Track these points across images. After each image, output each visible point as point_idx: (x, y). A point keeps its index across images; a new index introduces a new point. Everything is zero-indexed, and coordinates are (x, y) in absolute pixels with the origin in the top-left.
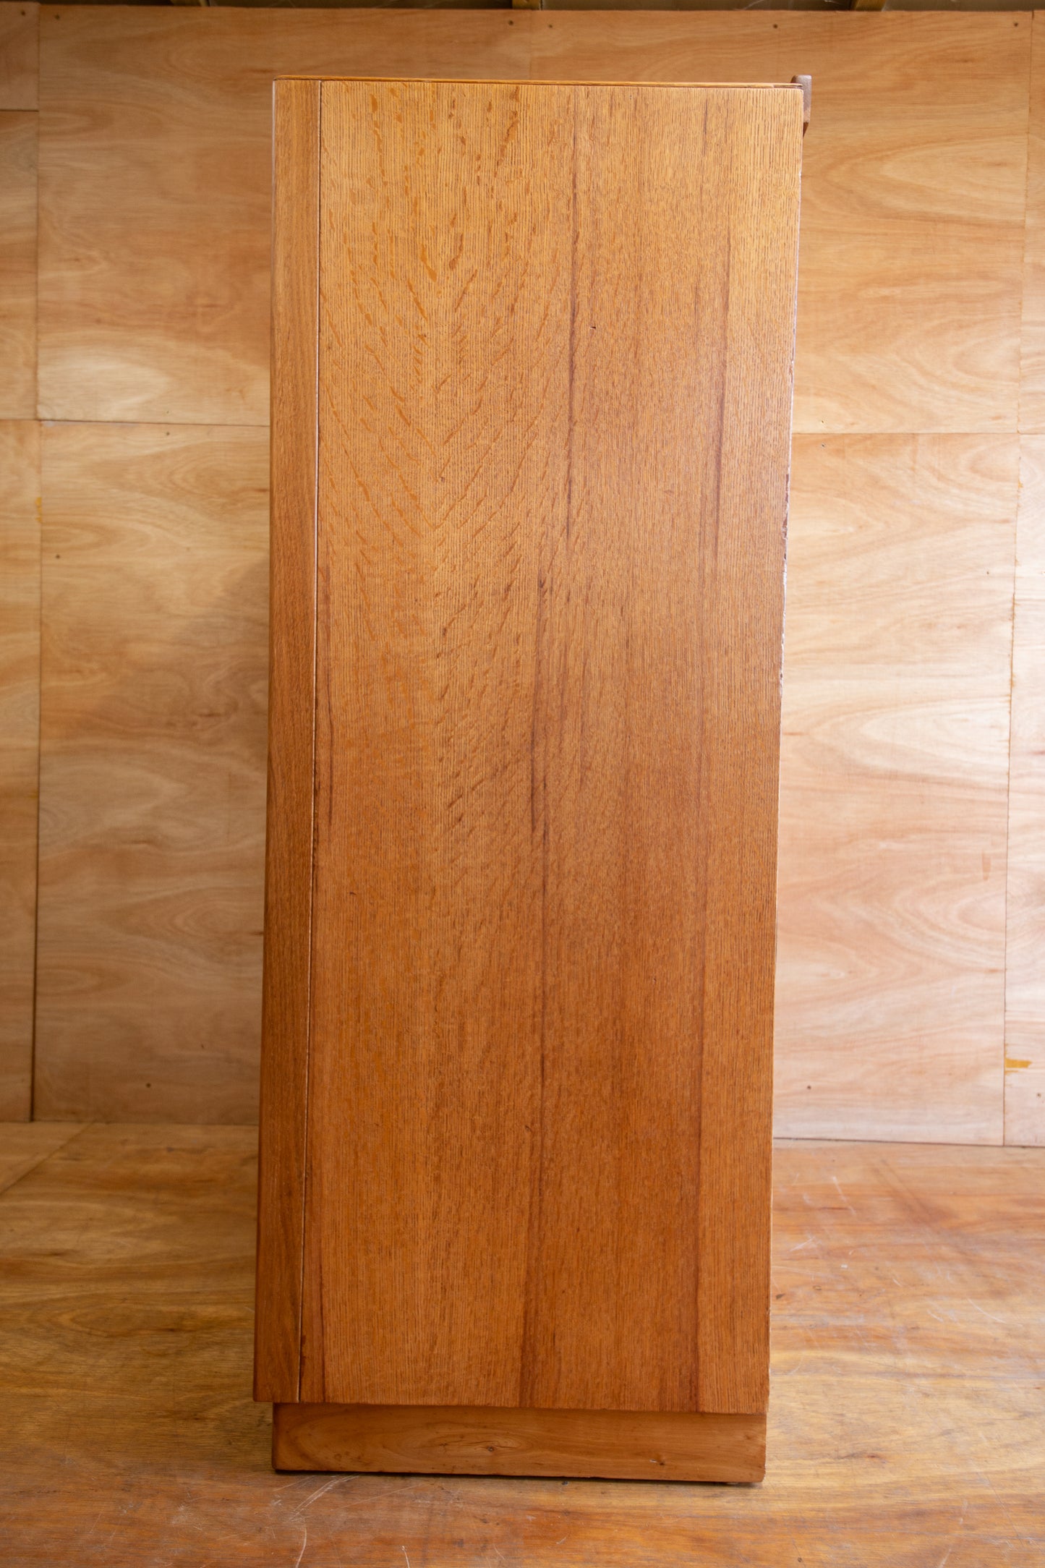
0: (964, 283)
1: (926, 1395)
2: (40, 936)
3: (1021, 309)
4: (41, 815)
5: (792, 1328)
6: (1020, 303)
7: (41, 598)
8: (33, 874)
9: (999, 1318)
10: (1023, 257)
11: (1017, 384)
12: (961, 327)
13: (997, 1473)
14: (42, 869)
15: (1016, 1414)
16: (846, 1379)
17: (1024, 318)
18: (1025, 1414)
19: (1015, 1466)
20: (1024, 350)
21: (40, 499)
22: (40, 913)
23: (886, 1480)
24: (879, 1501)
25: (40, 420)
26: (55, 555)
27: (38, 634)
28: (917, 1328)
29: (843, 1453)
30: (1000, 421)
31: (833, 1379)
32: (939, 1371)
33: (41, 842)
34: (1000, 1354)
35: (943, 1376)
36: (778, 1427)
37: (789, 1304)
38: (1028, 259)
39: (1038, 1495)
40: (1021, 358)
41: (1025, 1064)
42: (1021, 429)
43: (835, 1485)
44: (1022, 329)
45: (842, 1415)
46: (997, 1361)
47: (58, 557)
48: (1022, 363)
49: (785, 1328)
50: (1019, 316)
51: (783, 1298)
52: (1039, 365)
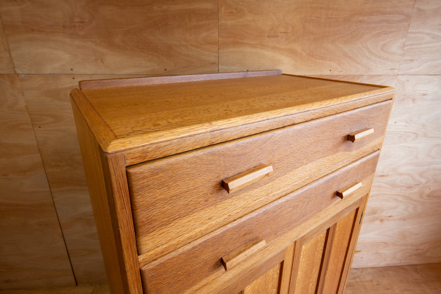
0: (390, 16)
2: (66, 242)
3: (409, 27)
4: (57, 210)
6: (409, 25)
7: (37, 142)
8: (59, 227)
10: (414, 5)
11: (401, 57)
12: (386, 34)
14: (61, 225)
17: (409, 31)
20: (406, 43)
21: (26, 106)
22: (65, 237)
25: (18, 74)
26: (38, 126)
27: (40, 154)
30: (392, 71)
33: (59, 218)
38: (416, 6)
40: (405, 47)
41: (360, 251)
42: (399, 73)
44: (408, 35)
47: (40, 127)
48: (405, 48)
50: (408, 30)
52: (410, 49)
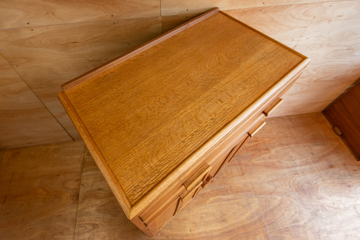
1: (232, 204)
5: (214, 190)
9: (242, 181)
13: (240, 221)
15: (243, 207)
16: (222, 203)
18: (245, 206)
19: (242, 219)
23: (226, 225)
24: (226, 230)
28: (231, 187)
29: (221, 220)
31: (219, 203)
32: (234, 198)
34: (242, 192)
35: (234, 199)
36: (213, 216)
37: (213, 184)
39: (245, 225)
43: (220, 228)
45: (221, 212)
46: (242, 194)
49: (213, 191)
51: (213, 182)
